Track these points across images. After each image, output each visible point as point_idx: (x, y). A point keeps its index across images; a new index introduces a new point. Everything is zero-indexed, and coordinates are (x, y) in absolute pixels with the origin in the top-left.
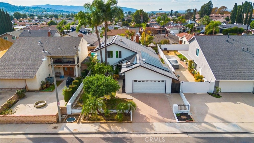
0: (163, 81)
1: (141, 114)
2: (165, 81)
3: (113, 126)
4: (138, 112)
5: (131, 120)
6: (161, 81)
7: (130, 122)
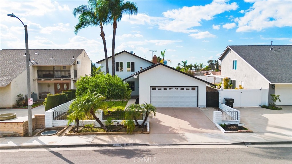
0: (193, 89)
1: (163, 125)
2: (196, 88)
3: (118, 138)
4: (159, 124)
5: (148, 130)
6: (190, 88)
7: (147, 132)
